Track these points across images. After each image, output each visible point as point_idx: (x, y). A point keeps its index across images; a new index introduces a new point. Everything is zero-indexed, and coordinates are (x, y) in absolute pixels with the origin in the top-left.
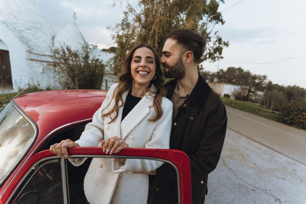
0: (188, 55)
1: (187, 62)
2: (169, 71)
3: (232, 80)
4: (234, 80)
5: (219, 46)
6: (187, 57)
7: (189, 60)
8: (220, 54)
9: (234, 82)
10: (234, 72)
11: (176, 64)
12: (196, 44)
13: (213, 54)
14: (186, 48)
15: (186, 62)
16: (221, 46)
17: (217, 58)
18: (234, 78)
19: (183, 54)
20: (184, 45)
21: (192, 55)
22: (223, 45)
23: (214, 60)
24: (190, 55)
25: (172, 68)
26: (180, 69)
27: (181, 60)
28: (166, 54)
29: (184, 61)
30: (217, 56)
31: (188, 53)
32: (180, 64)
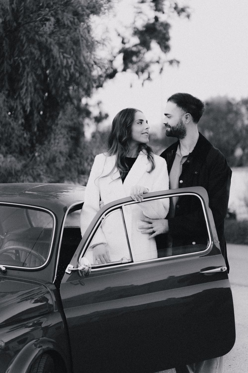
0: (187, 117)
1: (187, 123)
2: (171, 131)
3: (233, 151)
4: (239, 152)
5: (156, 19)
6: (186, 118)
7: (188, 121)
8: (166, 48)
9: (241, 158)
10: (231, 116)
11: (177, 125)
12: (194, 107)
13: (137, 53)
14: (185, 111)
15: (185, 123)
16: (163, 18)
17: (155, 68)
18: (238, 142)
19: (182, 115)
20: (182, 108)
21: (190, 116)
22: (171, 14)
23: (145, 75)
24: (188, 116)
25: (173, 128)
26: (181, 129)
27: (181, 121)
28: (168, 115)
29: (184, 122)
30: (156, 59)
31: (187, 115)
32: (180, 125)
